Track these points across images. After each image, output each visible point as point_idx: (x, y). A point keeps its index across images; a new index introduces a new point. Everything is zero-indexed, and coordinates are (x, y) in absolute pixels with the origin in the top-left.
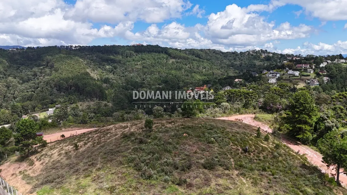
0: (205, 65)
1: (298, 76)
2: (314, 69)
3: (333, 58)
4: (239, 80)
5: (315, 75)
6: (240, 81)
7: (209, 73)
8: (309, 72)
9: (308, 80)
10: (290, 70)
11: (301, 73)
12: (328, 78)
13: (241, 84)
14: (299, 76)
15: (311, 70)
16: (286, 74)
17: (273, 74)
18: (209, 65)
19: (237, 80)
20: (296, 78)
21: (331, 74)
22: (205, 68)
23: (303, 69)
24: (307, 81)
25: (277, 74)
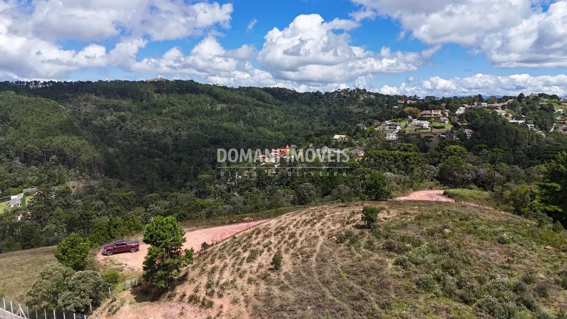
0: (276, 112)
1: (428, 129)
2: (448, 118)
3: (470, 100)
4: (342, 136)
5: (452, 126)
6: (342, 138)
7: (284, 125)
8: (443, 122)
9: (442, 134)
10: (414, 119)
11: (431, 123)
12: (470, 131)
13: (345, 143)
14: (430, 128)
15: (445, 118)
16: (409, 125)
17: (390, 125)
18: (282, 114)
19: (337, 137)
20: (424, 131)
21: (474, 124)
22: (276, 118)
23: (433, 117)
24: (441, 136)
25: (396, 126)
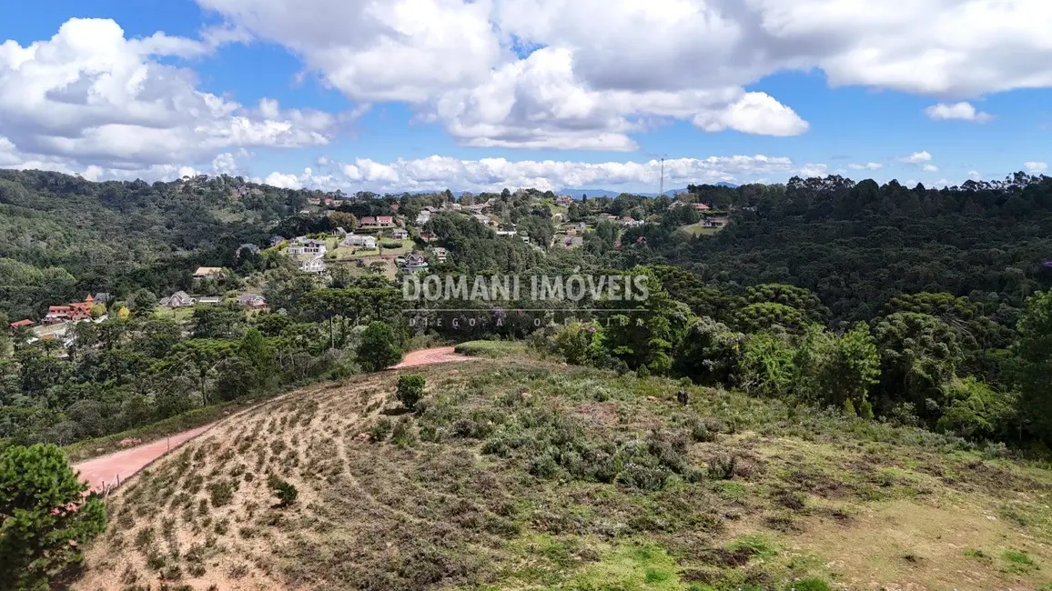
0: (43, 226)
1: (374, 250)
2: (406, 229)
3: (437, 200)
4: (214, 269)
5: (413, 243)
6: (215, 273)
8: (398, 237)
9: (400, 257)
10: (348, 232)
11: (379, 239)
12: (443, 250)
13: (221, 283)
14: (377, 248)
15: (401, 230)
16: (342, 244)
17: (306, 245)
18: (59, 228)
19: (202, 271)
20: (369, 253)
21: (449, 239)
22: (44, 238)
23: (381, 229)
24: (398, 260)
25: (318, 246)
